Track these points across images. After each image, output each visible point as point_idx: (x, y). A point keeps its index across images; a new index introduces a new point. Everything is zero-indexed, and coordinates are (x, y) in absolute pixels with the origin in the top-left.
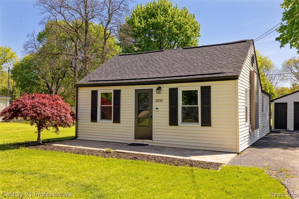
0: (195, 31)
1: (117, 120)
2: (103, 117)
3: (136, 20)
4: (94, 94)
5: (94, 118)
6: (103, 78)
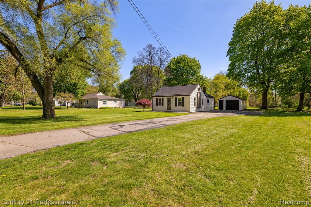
0: (198, 68)
1: (163, 105)
2: (159, 105)
3: (172, 65)
4: (157, 99)
5: (157, 105)
6: (159, 94)
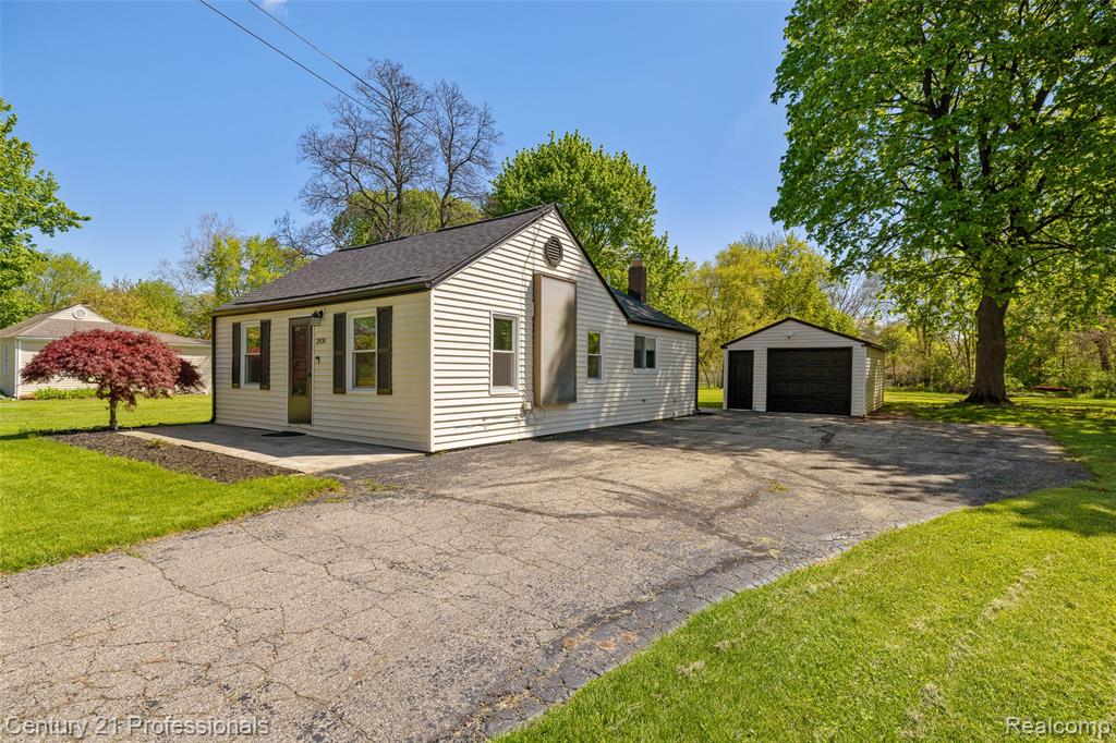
0: (640, 202)
1: (266, 382)
4: (237, 329)
5: (235, 379)
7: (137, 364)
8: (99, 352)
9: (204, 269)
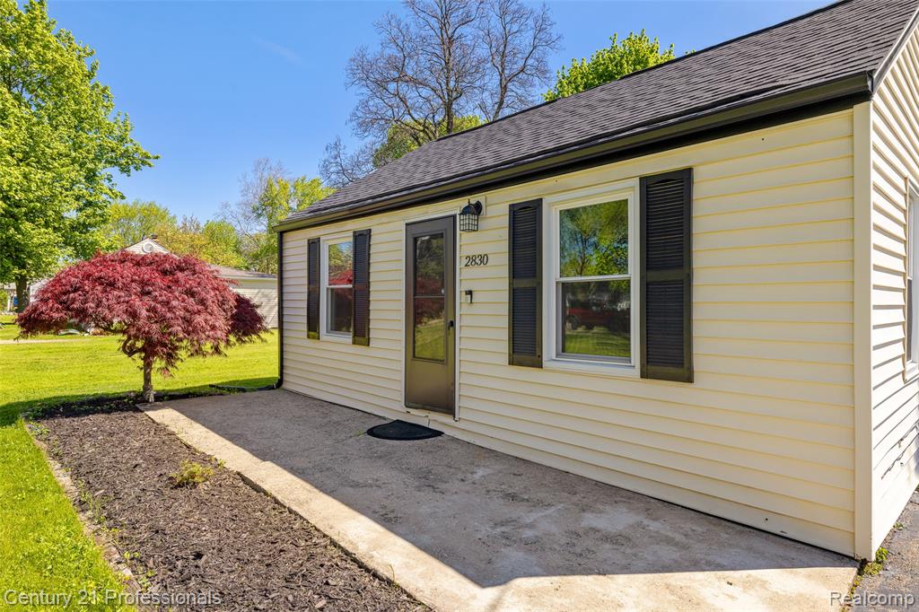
1: (363, 334)
5: (312, 325)
7: (174, 303)
8: (120, 284)
9: (258, 209)
